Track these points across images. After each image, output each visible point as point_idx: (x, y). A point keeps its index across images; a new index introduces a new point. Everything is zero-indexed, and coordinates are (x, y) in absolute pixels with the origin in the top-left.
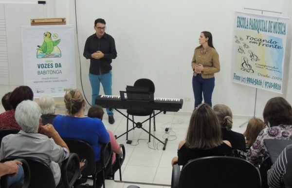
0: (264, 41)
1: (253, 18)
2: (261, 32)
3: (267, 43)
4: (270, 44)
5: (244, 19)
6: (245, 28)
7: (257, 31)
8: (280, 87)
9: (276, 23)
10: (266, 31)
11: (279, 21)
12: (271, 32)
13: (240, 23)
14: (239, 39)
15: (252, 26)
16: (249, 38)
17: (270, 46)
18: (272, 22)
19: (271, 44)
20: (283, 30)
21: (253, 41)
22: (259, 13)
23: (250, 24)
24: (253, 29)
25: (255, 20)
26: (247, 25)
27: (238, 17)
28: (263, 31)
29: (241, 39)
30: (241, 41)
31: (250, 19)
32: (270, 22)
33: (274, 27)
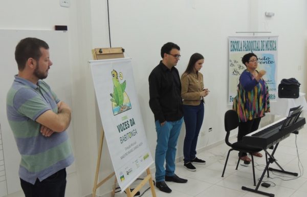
1: (246, 40)
2: (255, 52)
3: (261, 61)
4: (263, 61)
5: (238, 42)
6: (239, 50)
8: (275, 96)
9: (268, 41)
10: (259, 50)
11: (270, 40)
12: (264, 50)
13: (234, 47)
14: (233, 62)
15: (246, 48)
17: (264, 63)
18: (264, 41)
19: (265, 61)
20: (274, 47)
22: (251, 35)
23: (244, 46)
24: (246, 50)
25: (248, 41)
26: (241, 48)
27: (231, 42)
28: (256, 50)
29: (235, 62)
30: (235, 64)
31: (244, 42)
32: (262, 41)
33: (266, 45)
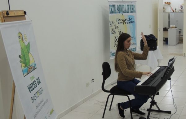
0: (126, 20)
1: (118, 4)
2: (124, 14)
3: (127, 21)
4: (129, 21)
5: (113, 6)
6: (115, 13)
7: (121, 14)
8: (136, 49)
9: (131, 5)
10: (126, 12)
11: (132, 4)
12: (129, 12)
13: (112, 10)
15: (119, 11)
16: (118, 20)
17: (129, 23)
18: (129, 5)
20: (134, 9)
21: (120, 22)
24: (119, 13)
25: (119, 5)
26: (116, 10)
27: (110, 5)
28: (124, 13)
31: (117, 5)
32: (127, 5)
33: (130, 9)
